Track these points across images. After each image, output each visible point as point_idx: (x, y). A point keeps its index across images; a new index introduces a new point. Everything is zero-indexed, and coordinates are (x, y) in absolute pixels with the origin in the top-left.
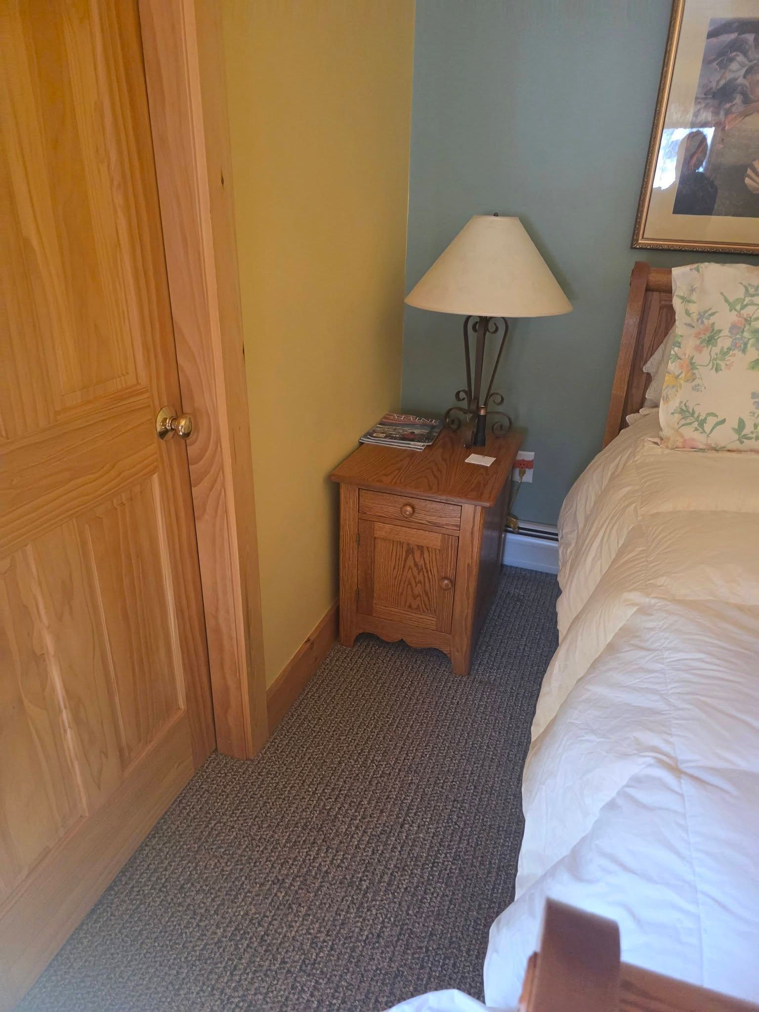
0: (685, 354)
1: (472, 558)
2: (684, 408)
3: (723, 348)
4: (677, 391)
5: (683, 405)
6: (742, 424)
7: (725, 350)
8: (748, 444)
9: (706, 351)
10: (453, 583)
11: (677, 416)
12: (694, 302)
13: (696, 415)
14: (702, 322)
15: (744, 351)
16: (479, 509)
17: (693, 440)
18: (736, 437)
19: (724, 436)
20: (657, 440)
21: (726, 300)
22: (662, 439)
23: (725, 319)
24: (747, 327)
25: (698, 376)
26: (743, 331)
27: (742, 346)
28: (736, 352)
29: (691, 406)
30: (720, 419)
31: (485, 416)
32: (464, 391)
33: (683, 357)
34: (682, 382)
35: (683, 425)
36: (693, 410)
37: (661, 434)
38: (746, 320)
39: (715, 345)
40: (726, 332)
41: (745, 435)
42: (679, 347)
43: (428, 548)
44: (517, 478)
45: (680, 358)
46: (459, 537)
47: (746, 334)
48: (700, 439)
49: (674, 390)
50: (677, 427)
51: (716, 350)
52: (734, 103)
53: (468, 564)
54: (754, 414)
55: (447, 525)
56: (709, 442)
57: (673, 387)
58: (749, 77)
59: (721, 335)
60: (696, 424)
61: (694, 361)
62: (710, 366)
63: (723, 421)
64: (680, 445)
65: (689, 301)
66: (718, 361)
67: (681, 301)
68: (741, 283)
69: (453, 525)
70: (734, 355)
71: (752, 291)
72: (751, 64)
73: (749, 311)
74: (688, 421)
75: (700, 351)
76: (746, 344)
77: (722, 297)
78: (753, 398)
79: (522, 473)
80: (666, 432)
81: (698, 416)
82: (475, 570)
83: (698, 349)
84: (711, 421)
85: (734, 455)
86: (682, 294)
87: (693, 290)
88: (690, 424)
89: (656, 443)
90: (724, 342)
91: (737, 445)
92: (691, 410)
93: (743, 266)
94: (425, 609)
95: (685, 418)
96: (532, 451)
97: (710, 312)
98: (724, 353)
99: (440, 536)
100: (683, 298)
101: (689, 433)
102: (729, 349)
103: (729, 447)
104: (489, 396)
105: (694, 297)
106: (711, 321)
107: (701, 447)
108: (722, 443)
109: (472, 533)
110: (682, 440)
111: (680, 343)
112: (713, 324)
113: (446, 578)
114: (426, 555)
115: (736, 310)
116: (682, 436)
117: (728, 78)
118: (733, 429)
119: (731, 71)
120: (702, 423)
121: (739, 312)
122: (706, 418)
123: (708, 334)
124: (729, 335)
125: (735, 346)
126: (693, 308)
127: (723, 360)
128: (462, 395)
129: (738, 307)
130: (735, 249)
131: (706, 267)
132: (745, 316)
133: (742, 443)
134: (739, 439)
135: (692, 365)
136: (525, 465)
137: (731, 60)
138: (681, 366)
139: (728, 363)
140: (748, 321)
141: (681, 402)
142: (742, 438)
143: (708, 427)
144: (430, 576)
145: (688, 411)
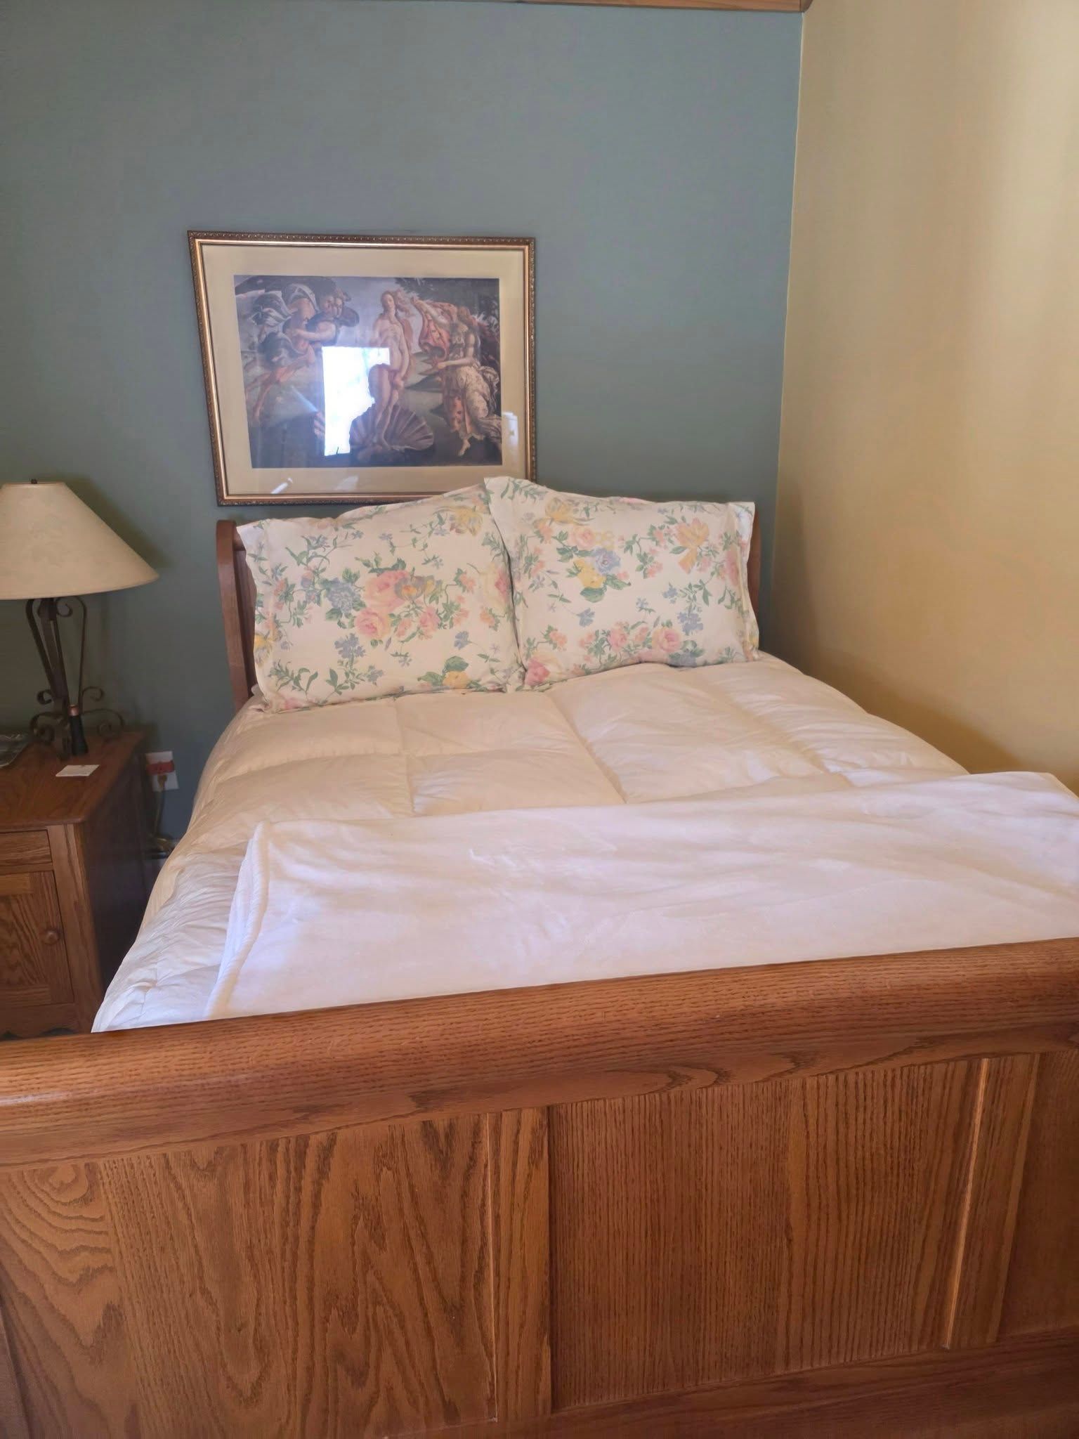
0: (268, 613)
1: (78, 893)
2: (278, 668)
3: (299, 602)
4: (268, 652)
5: (277, 665)
6: (333, 675)
7: (302, 603)
8: (347, 693)
9: (285, 607)
10: (61, 933)
11: (274, 678)
12: (264, 559)
13: (290, 673)
14: (277, 579)
15: (319, 603)
16: (71, 828)
17: (293, 699)
18: (332, 688)
19: (321, 689)
20: (260, 706)
21: (292, 554)
22: (266, 705)
23: (294, 573)
24: (316, 579)
25: (283, 633)
26: (314, 583)
27: (316, 598)
28: (312, 604)
29: (283, 664)
30: (313, 672)
31: (78, 717)
32: (48, 691)
33: (266, 616)
34: (272, 642)
35: (281, 686)
36: (286, 669)
37: (263, 699)
38: (314, 572)
39: (292, 600)
40: (298, 587)
41: (340, 685)
42: (262, 606)
43: (14, 896)
44: (157, 786)
45: (264, 618)
46: (53, 871)
47: (317, 586)
48: (300, 698)
49: (265, 651)
50: (276, 689)
51: (294, 605)
52: (281, 356)
53: (75, 903)
54: (342, 662)
55: (33, 859)
56: (310, 699)
57: (264, 648)
58: (288, 330)
59: (295, 589)
60: (292, 683)
61: (277, 619)
62: (292, 621)
63: (316, 675)
64: (283, 707)
65: (261, 559)
66: (298, 616)
67: (253, 559)
68: (303, 537)
69: (43, 857)
70: (310, 608)
71: (314, 543)
72: (286, 319)
73: (315, 562)
74: (285, 681)
75: (280, 608)
76: (319, 596)
77: (288, 552)
78: (337, 648)
79: (163, 779)
80: (268, 695)
81: (293, 674)
82: (85, 907)
83: (278, 606)
84: (305, 677)
85: (337, 707)
86: (253, 552)
87: (261, 547)
88: (287, 683)
89: (260, 710)
90: (299, 596)
91: (336, 697)
92: (284, 670)
93: (304, 520)
94: (31, 981)
95: (281, 678)
96: (169, 750)
97: (280, 568)
98: (302, 607)
99: (26, 877)
100: (254, 556)
101: (288, 692)
102: (305, 602)
103: (331, 700)
104: (82, 692)
105: (264, 554)
106: (283, 577)
107: (304, 705)
108: (323, 697)
109: (70, 861)
110: (283, 702)
111: (262, 602)
112: (286, 579)
113: (49, 929)
114: (15, 906)
115: (303, 563)
116: (282, 697)
117: (268, 333)
118: (328, 681)
119: (269, 326)
120: (297, 680)
121: (307, 565)
122: (299, 676)
123: (284, 590)
124: (302, 588)
125: (309, 599)
126: (266, 565)
127: (302, 614)
128: (47, 697)
129: (305, 560)
130: (313, 500)
131: (268, 524)
132: (313, 568)
133: (340, 693)
134: (336, 690)
135: (277, 624)
136: (163, 768)
137: (266, 315)
138: (268, 627)
139: (306, 616)
140: (316, 572)
141: (274, 663)
142: (339, 689)
143: (303, 683)
144: (28, 934)
145: (282, 671)
